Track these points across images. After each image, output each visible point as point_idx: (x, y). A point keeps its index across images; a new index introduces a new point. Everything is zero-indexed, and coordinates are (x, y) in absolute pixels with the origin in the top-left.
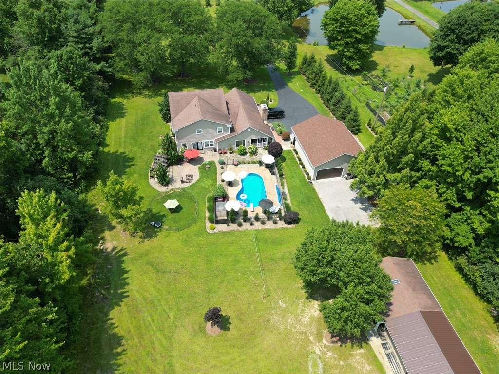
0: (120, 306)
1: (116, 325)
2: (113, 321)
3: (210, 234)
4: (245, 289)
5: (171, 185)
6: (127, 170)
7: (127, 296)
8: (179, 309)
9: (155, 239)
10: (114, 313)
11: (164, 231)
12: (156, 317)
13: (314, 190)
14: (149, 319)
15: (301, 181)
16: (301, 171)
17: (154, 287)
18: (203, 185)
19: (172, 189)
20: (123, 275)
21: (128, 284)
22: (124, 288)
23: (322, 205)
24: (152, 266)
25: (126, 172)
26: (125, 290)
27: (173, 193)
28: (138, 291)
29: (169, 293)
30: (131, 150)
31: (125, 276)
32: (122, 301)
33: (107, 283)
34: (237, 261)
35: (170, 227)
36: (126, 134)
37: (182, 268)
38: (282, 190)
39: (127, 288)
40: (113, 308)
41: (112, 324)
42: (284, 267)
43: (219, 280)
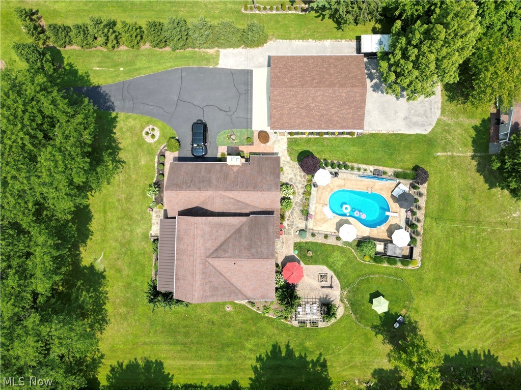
0: (497, 357)
1: (515, 360)
2: (511, 362)
3: (421, 266)
4: (496, 243)
5: (332, 301)
6: (297, 355)
7: (489, 351)
8: (508, 306)
9: (420, 323)
10: (503, 362)
11: (408, 313)
12: (513, 326)
13: (372, 135)
14: (514, 331)
15: (354, 145)
16: (336, 139)
17: (482, 326)
18: (341, 263)
19: (342, 301)
20: (465, 356)
21: (476, 351)
22: (480, 354)
23: (399, 134)
24: (456, 328)
25: (301, 357)
26: (482, 354)
27: (349, 300)
28: (484, 342)
29: (489, 313)
30: (251, 350)
31: (465, 353)
32: (493, 355)
33: (473, 370)
34: (463, 246)
35: (405, 307)
36: (210, 358)
37: (463, 299)
38: (368, 173)
39: (480, 352)
40: (499, 363)
41: (514, 363)
42: (476, 202)
43: (482, 266)
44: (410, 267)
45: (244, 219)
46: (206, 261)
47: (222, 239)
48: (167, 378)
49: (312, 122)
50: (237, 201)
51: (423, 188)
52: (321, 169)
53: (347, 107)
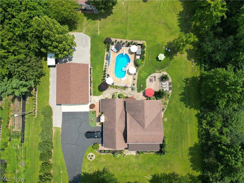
0: (180, 11)
1: (181, 5)
2: (182, 6)
3: (145, 41)
4: (135, 11)
5: (161, 76)
7: (178, 15)
8: (159, 7)
9: (168, 41)
10: (182, 9)
11: (164, 46)
12: (168, 5)
13: (91, 61)
14: (170, 5)
15: (96, 68)
16: (93, 76)
17: (168, 17)
18: (145, 73)
19: (160, 73)
20: (180, 24)
21: (178, 20)
22: (179, 18)
23: (91, 50)
24: (169, 27)
25: (184, 89)
26: (179, 17)
27: (160, 70)
28: (174, 16)
29: (163, 14)
30: (182, 110)
31: (179, 24)
32: (179, 13)
33: (186, 21)
34: (136, 24)
35: (162, 47)
36: (187, 127)
37: (158, 24)
38: (107, 62)
40: (182, 11)
41: (182, 5)
42: (118, 19)
43: (144, 17)
44: (146, 45)
45: (128, 114)
46: (146, 130)
47: (136, 123)
48: (196, 145)
49: (85, 85)
50: (120, 117)
51: (113, 40)
52: (106, 82)
53: (79, 71)
